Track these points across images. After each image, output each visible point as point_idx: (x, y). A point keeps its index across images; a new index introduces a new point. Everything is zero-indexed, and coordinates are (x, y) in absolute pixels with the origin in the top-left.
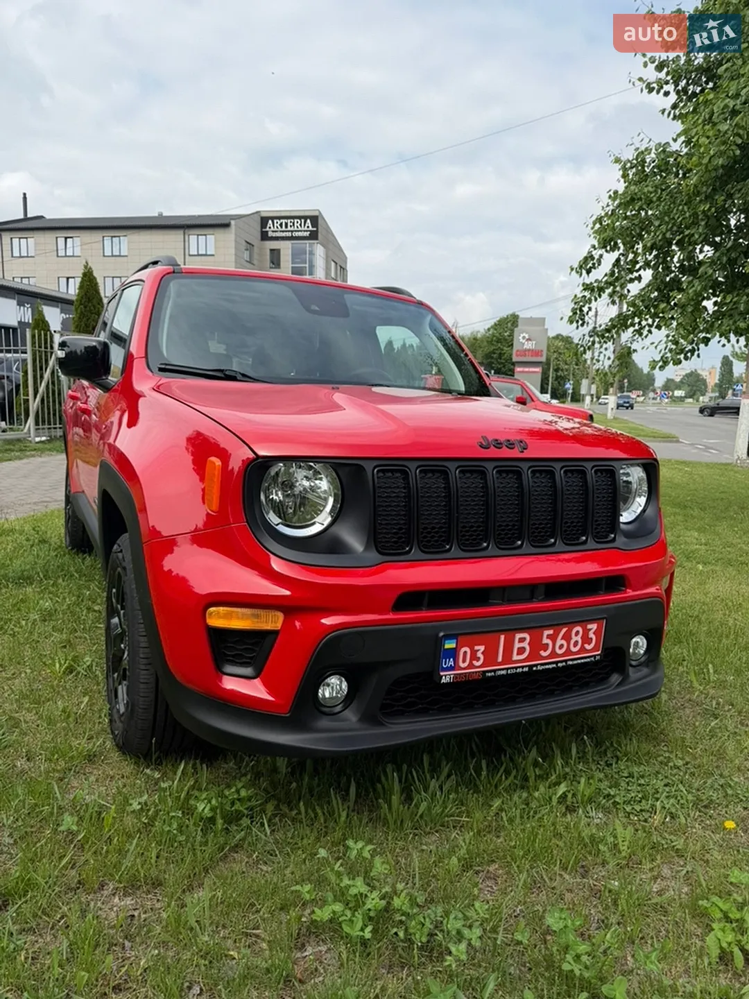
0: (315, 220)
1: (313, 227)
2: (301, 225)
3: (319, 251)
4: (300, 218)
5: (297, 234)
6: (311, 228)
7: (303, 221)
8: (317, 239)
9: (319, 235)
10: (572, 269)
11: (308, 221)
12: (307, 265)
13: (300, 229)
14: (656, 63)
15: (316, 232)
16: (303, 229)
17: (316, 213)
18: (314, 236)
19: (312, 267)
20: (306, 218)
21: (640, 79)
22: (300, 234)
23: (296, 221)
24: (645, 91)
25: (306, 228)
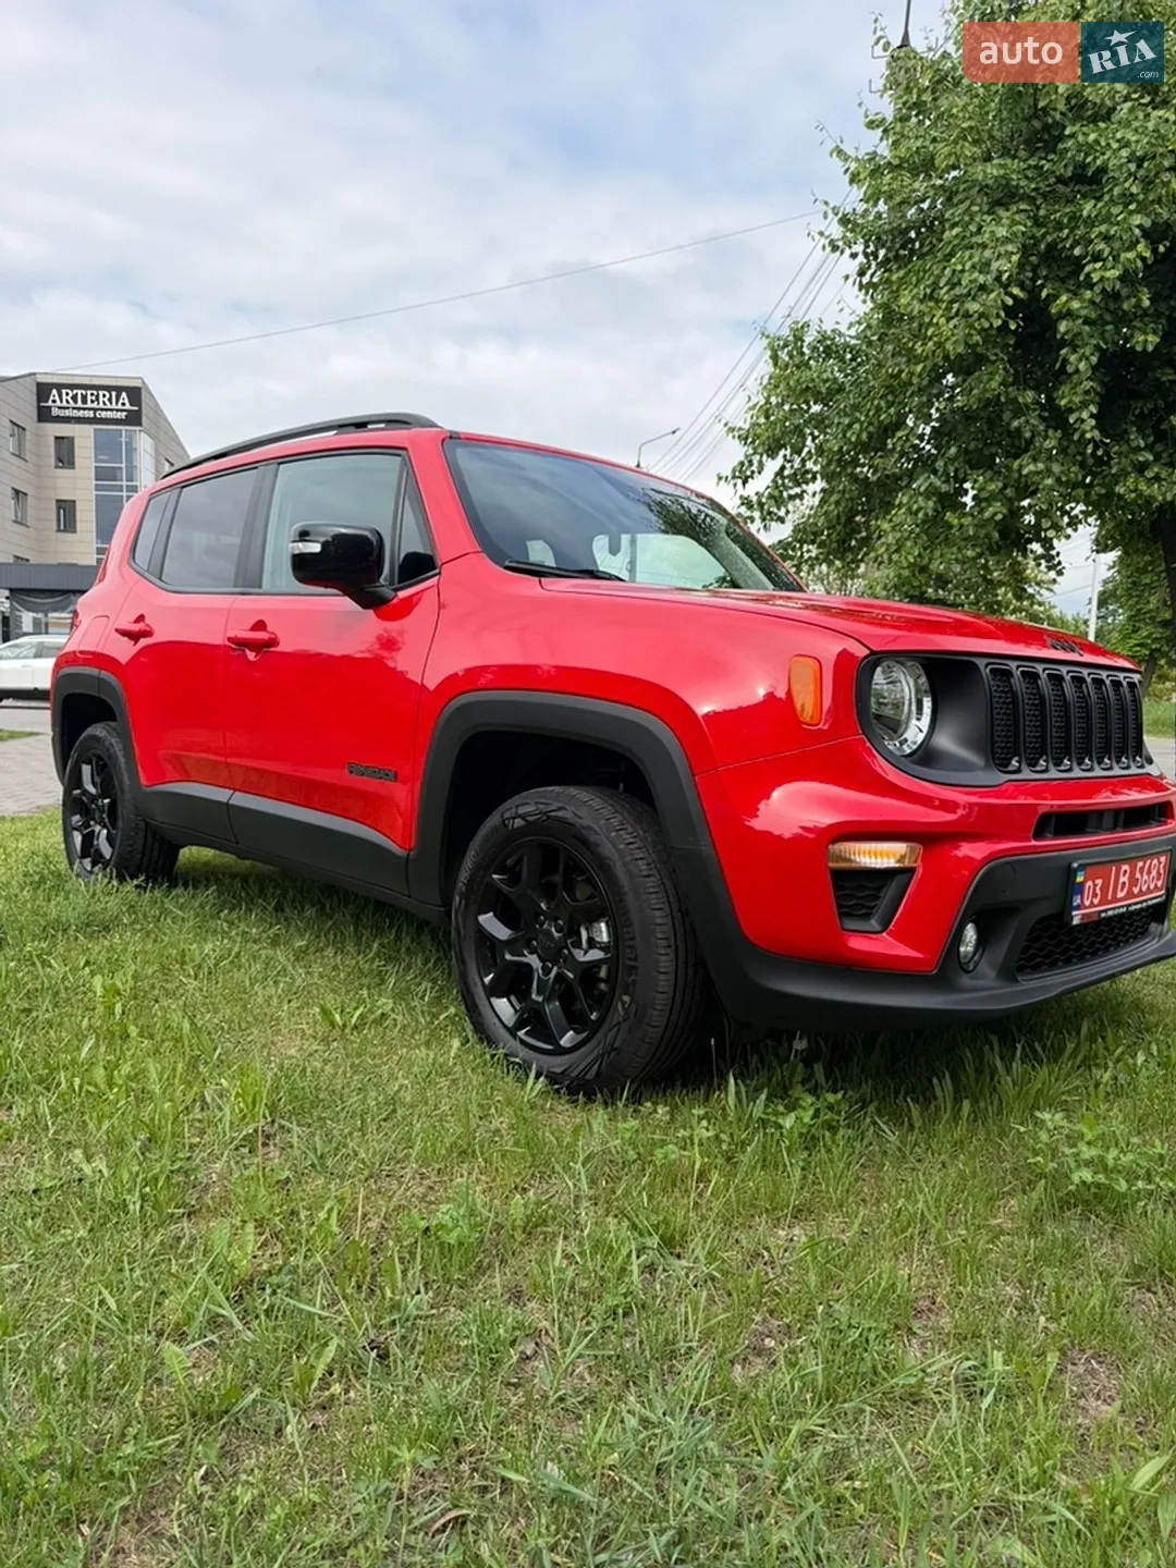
0: (135, 394)
1: (131, 405)
2: (110, 400)
3: (144, 443)
4: (109, 388)
5: (104, 414)
6: (128, 406)
7: (114, 394)
8: (140, 425)
9: (144, 419)
10: (720, 478)
11: (124, 395)
12: (124, 465)
13: (109, 406)
14: (840, 215)
15: (139, 413)
16: (114, 406)
17: (137, 384)
18: (134, 419)
19: (131, 469)
20: (119, 390)
21: (821, 234)
22: (109, 415)
23: (101, 393)
24: (828, 249)
25: (120, 406)
